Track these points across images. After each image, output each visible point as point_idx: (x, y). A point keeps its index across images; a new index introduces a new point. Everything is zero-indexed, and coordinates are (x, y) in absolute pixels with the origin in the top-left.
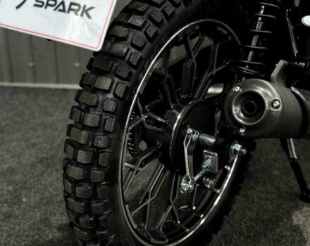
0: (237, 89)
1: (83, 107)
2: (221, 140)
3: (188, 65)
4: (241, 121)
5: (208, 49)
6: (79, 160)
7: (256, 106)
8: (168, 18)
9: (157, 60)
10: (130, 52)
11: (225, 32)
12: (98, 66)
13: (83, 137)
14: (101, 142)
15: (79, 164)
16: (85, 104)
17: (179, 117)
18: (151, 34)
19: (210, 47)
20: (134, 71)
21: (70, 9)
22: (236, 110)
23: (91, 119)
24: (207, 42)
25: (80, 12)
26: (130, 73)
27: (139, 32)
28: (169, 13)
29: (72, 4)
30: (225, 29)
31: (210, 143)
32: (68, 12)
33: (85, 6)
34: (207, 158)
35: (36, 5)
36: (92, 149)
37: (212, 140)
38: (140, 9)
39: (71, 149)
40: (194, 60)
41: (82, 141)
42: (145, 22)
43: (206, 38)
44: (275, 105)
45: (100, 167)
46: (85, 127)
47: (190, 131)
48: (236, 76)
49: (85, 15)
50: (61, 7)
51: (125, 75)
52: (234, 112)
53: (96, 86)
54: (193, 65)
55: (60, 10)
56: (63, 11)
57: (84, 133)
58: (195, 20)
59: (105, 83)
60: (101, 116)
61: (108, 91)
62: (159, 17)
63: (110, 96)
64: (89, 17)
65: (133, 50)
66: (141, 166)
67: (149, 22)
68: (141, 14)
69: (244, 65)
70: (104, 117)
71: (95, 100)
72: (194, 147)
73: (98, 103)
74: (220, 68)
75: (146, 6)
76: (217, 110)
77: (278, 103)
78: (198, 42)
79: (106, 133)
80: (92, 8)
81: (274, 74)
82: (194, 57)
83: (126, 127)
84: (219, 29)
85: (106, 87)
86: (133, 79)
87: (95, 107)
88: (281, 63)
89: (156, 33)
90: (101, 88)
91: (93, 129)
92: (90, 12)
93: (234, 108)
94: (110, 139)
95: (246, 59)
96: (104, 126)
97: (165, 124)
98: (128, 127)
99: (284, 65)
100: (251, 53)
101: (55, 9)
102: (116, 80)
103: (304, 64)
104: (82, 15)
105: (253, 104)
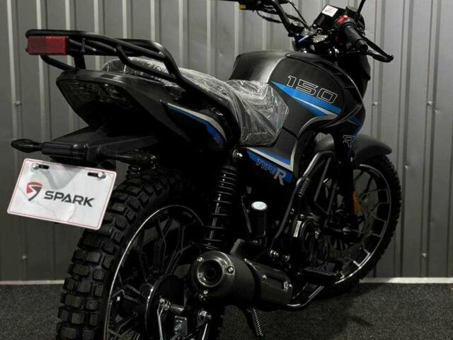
0: (201, 259)
1: (77, 277)
2: (190, 308)
3: (159, 244)
4: (204, 284)
5: (175, 231)
6: (73, 322)
7: (215, 271)
8: (143, 204)
9: (135, 239)
10: (114, 232)
11: (191, 216)
12: (88, 244)
13: (77, 301)
14: (92, 305)
15: (73, 325)
16: (78, 274)
17: (152, 290)
18: (131, 217)
19: (178, 229)
20: (118, 247)
21: (75, 200)
22: (200, 275)
23: (84, 286)
24: (175, 225)
25: (83, 203)
26: (115, 249)
27: (121, 216)
28: (145, 200)
29: (76, 196)
30: (190, 213)
31: (179, 311)
32: (74, 202)
33: (87, 198)
34: (178, 323)
35: (45, 198)
36: (83, 312)
37: (181, 309)
38: (121, 198)
39: (65, 313)
40: (164, 239)
41: (76, 305)
42: (126, 209)
43: (174, 221)
44: (230, 271)
45: (91, 327)
46: (78, 294)
47: (162, 300)
48: (200, 252)
49: (87, 204)
50: (67, 199)
51: (110, 250)
52: (199, 277)
53: (87, 259)
54: (163, 244)
55: (66, 201)
56: (70, 201)
57: (78, 298)
58: (165, 206)
59: (96, 257)
60: (92, 283)
61: (97, 264)
62: (136, 203)
63: (99, 267)
64: (90, 205)
65: (116, 230)
66: (120, 333)
67: (129, 208)
68: (122, 202)
69: (207, 242)
70: (94, 285)
71: (87, 271)
72: (166, 315)
73: (89, 273)
74: (187, 248)
75: (126, 195)
76: (185, 286)
77: (232, 269)
78: (167, 224)
79: (96, 297)
80: (92, 199)
81: (233, 250)
82: (164, 237)
83: (110, 294)
84: (185, 213)
85: (96, 260)
86: (117, 253)
87: (87, 277)
88: (239, 241)
89: (135, 217)
90: (91, 261)
91: (86, 295)
92: (91, 202)
93: (198, 274)
94: (99, 303)
95: (208, 237)
96: (94, 292)
97: (140, 295)
98: (112, 294)
99: (241, 243)
100: (212, 233)
101: (63, 201)
102: (104, 254)
103: (257, 242)
104: (84, 204)
105: (213, 270)
